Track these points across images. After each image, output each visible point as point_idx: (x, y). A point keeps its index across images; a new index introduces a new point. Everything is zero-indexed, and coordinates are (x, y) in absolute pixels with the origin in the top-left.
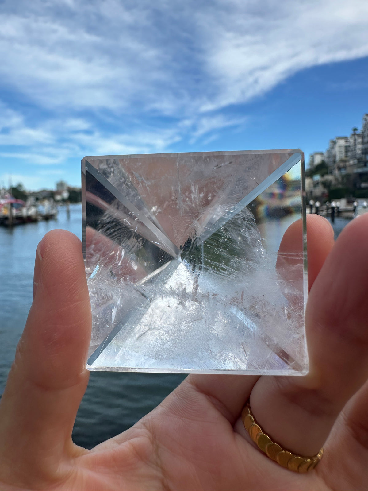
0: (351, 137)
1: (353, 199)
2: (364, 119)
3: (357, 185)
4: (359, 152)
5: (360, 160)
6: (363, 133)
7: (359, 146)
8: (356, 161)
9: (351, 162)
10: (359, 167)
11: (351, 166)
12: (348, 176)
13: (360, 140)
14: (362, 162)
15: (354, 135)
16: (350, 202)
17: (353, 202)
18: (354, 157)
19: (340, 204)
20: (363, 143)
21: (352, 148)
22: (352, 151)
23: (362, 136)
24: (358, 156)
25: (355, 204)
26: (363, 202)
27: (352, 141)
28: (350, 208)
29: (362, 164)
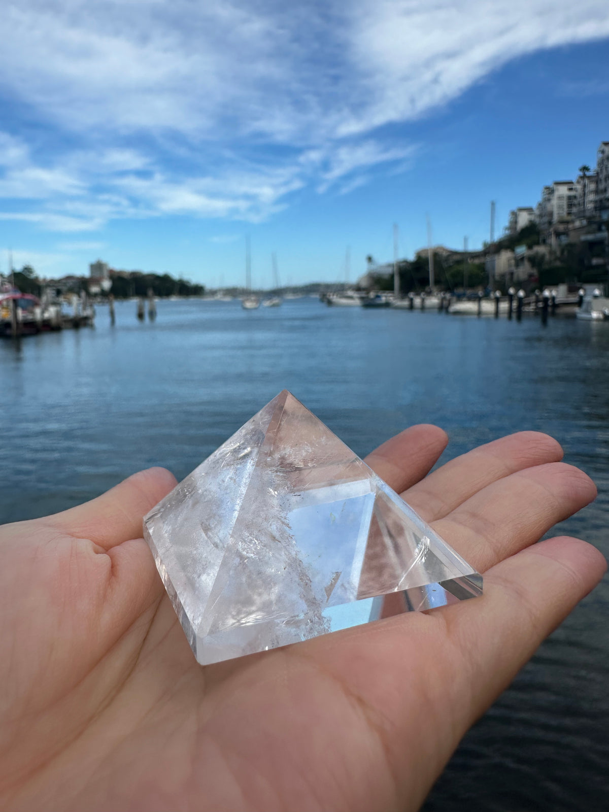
0: (578, 182)
1: (578, 285)
2: (600, 151)
3: (586, 262)
4: (590, 206)
5: (590, 220)
6: (598, 173)
7: (591, 197)
8: (585, 222)
9: (577, 224)
10: (589, 233)
11: (575, 229)
12: (570, 246)
13: (592, 186)
14: (595, 223)
15: (583, 177)
16: (572, 290)
17: (579, 289)
18: (581, 215)
19: (556, 293)
20: (597, 192)
21: (579, 200)
22: (579, 204)
23: (596, 179)
24: (588, 214)
25: (581, 292)
26: (594, 289)
27: (579, 187)
28: (573, 299)
29: (595, 227)
